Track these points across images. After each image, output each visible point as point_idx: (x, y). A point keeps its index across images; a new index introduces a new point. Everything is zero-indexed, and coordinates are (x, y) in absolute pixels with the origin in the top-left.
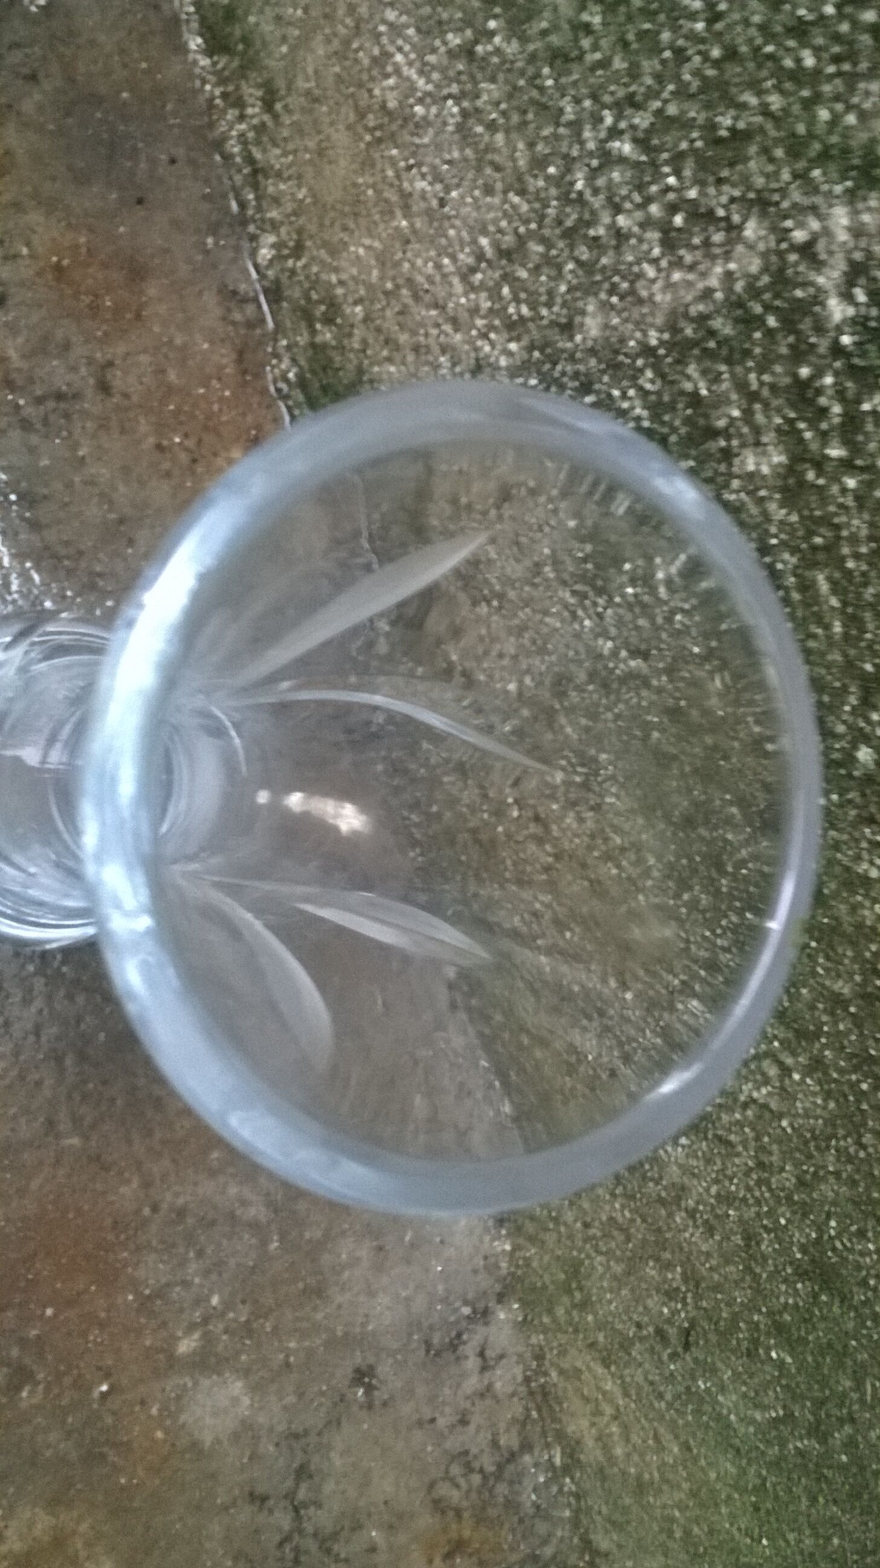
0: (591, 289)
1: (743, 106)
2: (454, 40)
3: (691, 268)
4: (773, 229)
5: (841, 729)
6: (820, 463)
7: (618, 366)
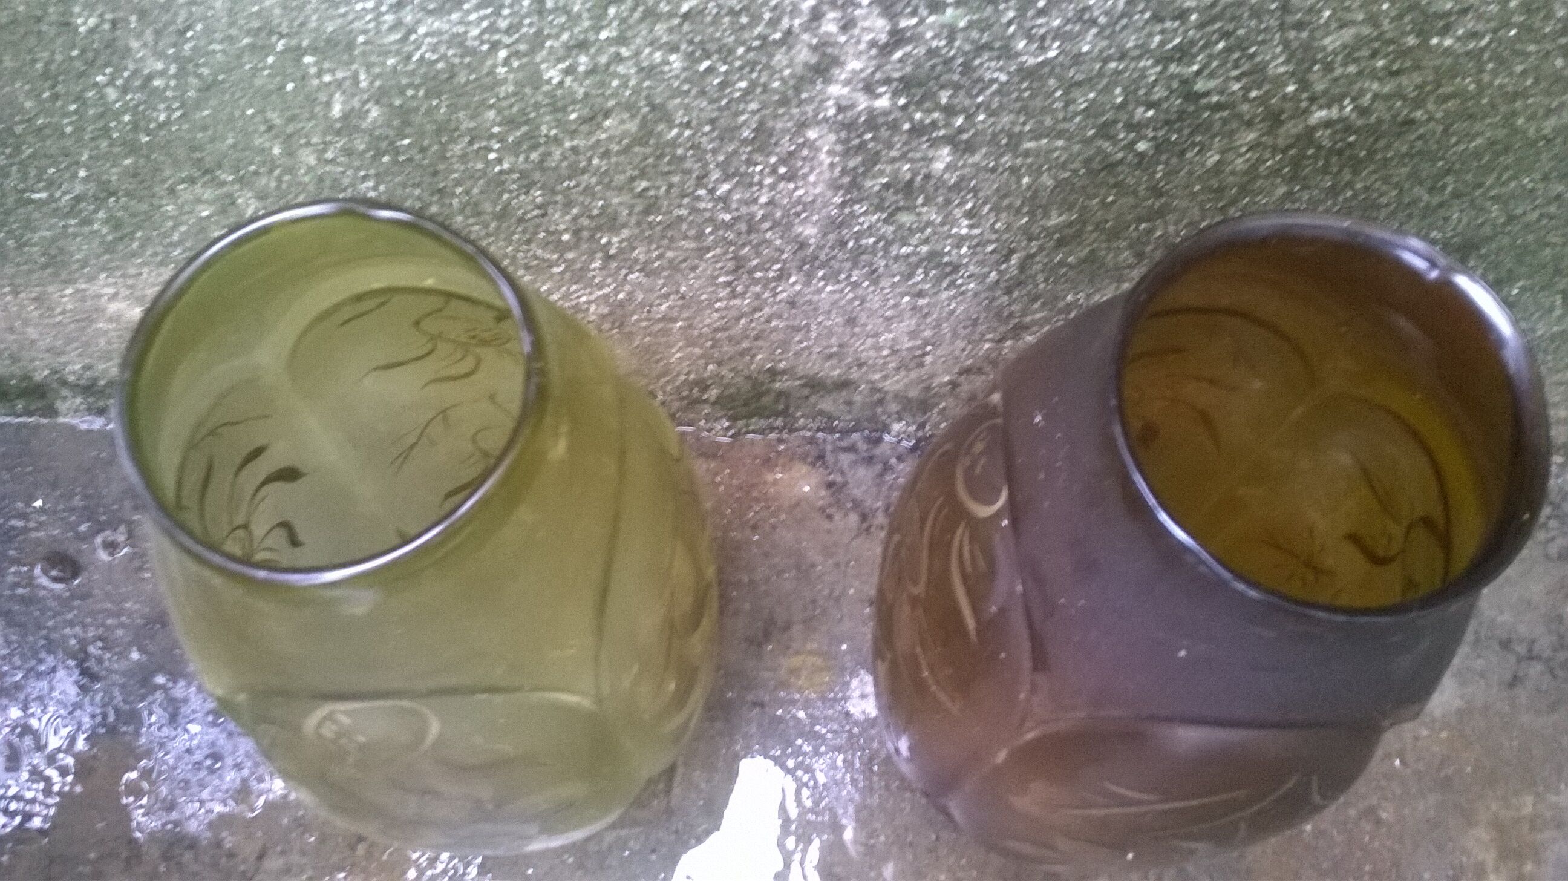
0: (789, 226)
1: (745, 122)
2: (597, 264)
3: (812, 170)
4: (818, 123)
5: (1120, 155)
6: (961, 130)
7: (842, 224)
